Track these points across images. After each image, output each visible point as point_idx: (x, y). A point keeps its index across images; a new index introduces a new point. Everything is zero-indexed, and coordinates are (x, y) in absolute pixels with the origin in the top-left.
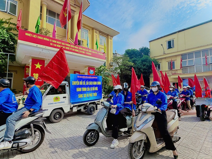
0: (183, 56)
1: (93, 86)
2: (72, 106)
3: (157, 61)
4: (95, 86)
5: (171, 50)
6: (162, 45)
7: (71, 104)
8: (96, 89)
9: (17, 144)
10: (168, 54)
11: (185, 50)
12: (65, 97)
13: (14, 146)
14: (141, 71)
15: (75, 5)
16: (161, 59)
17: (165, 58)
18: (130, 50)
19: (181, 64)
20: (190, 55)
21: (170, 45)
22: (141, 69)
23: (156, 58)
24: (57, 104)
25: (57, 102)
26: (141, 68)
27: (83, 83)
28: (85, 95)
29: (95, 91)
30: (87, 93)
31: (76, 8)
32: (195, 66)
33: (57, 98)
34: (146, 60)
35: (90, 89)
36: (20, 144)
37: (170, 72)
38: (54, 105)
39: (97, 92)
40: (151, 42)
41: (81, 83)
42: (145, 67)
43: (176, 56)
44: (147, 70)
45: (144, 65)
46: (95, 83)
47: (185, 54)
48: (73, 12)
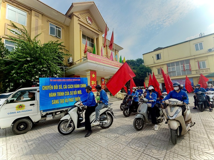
0: (168, 65)
1: (74, 89)
2: (44, 114)
3: (150, 68)
4: (78, 89)
5: (159, 61)
6: (153, 57)
7: (42, 112)
8: (80, 92)
9: (102, 123)
10: (158, 63)
11: (169, 61)
12: (33, 105)
13: (100, 124)
14: (140, 76)
15: (98, 30)
16: (153, 67)
17: (155, 66)
18: (129, 60)
19: (167, 70)
20: (173, 64)
21: (158, 57)
22: (140, 75)
23: (149, 66)
24: (21, 113)
25: (21, 111)
26: (140, 73)
27: (59, 87)
28: (62, 101)
29: (77, 95)
30: (65, 97)
31: (99, 32)
32: (176, 72)
33: (21, 107)
34: (143, 68)
35: (70, 93)
36: (104, 123)
37: (159, 76)
38: (17, 114)
39: (81, 96)
40: (144, 55)
41: (56, 87)
42: (143, 73)
43: (163, 65)
44: (144, 75)
45: (142, 72)
46: (77, 86)
47: (169, 64)
48: (98, 35)
